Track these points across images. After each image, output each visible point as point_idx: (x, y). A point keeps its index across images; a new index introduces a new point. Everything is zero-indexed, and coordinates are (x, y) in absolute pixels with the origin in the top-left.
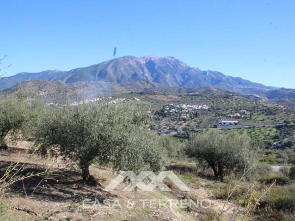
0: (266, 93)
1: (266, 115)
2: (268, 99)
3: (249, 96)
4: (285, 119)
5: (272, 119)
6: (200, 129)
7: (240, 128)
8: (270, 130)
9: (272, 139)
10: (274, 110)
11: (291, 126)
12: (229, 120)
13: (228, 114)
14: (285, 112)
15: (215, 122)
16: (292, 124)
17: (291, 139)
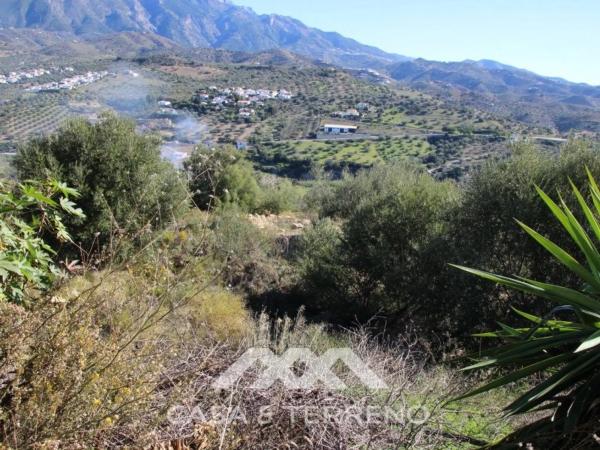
0: (388, 68)
1: (407, 113)
2: (395, 81)
3: (359, 73)
4: (443, 123)
5: (419, 124)
6: (284, 142)
7: (362, 141)
8: (419, 146)
9: (424, 163)
10: (421, 104)
11: (456, 139)
12: (338, 122)
13: (334, 110)
14: (442, 110)
15: (310, 126)
16: (457, 133)
17: (459, 163)
